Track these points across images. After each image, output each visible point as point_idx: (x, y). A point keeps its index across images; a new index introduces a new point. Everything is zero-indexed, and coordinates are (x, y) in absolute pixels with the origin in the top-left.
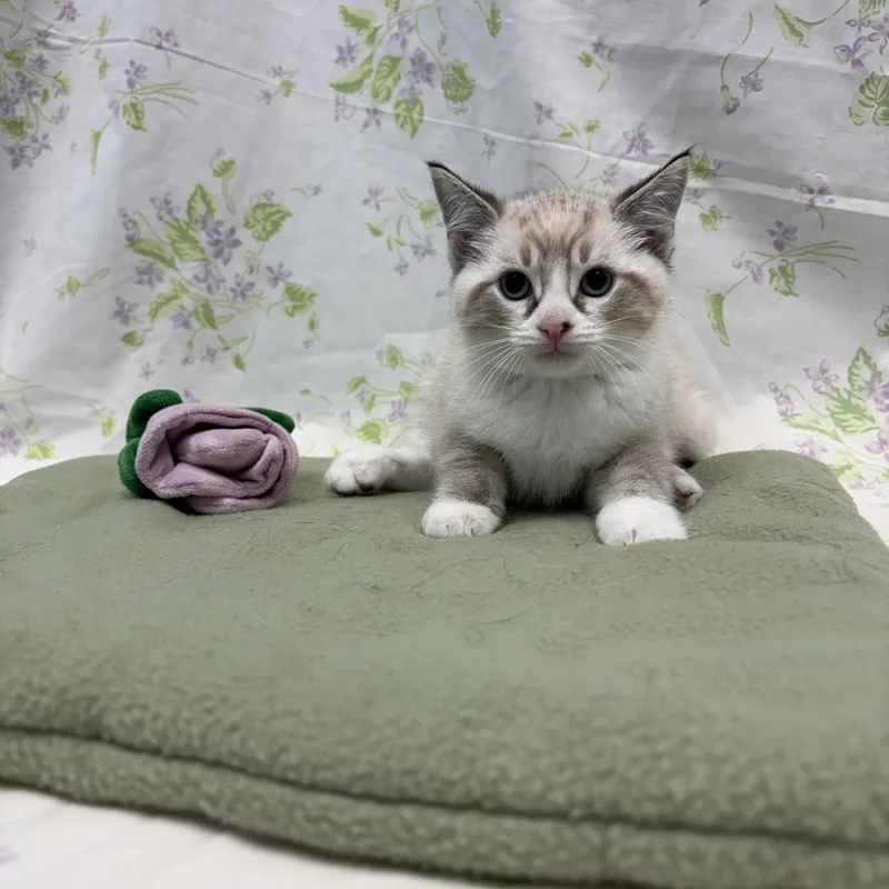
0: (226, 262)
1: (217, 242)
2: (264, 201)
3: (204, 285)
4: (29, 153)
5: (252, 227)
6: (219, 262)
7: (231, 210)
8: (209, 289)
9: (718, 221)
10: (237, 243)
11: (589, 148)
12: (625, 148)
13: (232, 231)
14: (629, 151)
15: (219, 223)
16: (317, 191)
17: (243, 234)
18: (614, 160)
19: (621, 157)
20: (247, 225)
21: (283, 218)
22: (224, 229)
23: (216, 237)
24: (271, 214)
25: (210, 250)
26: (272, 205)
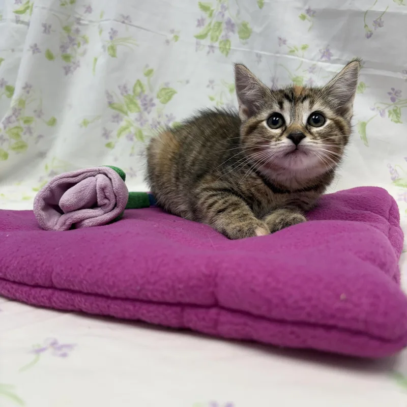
0: (149, 113)
1: (145, 105)
2: (165, 87)
3: (139, 123)
4: (72, 69)
5: (160, 98)
6: (146, 113)
7: (151, 90)
8: (141, 124)
9: (364, 88)
10: (153, 105)
11: (303, 57)
12: (320, 57)
13: (151, 100)
14: (322, 57)
15: (146, 96)
16: (188, 82)
17: (156, 101)
18: (314, 62)
19: (318, 61)
20: (158, 97)
21: (172, 94)
22: (148, 99)
23: (145, 102)
24: (168, 93)
25: (142, 108)
26: (169, 89)
